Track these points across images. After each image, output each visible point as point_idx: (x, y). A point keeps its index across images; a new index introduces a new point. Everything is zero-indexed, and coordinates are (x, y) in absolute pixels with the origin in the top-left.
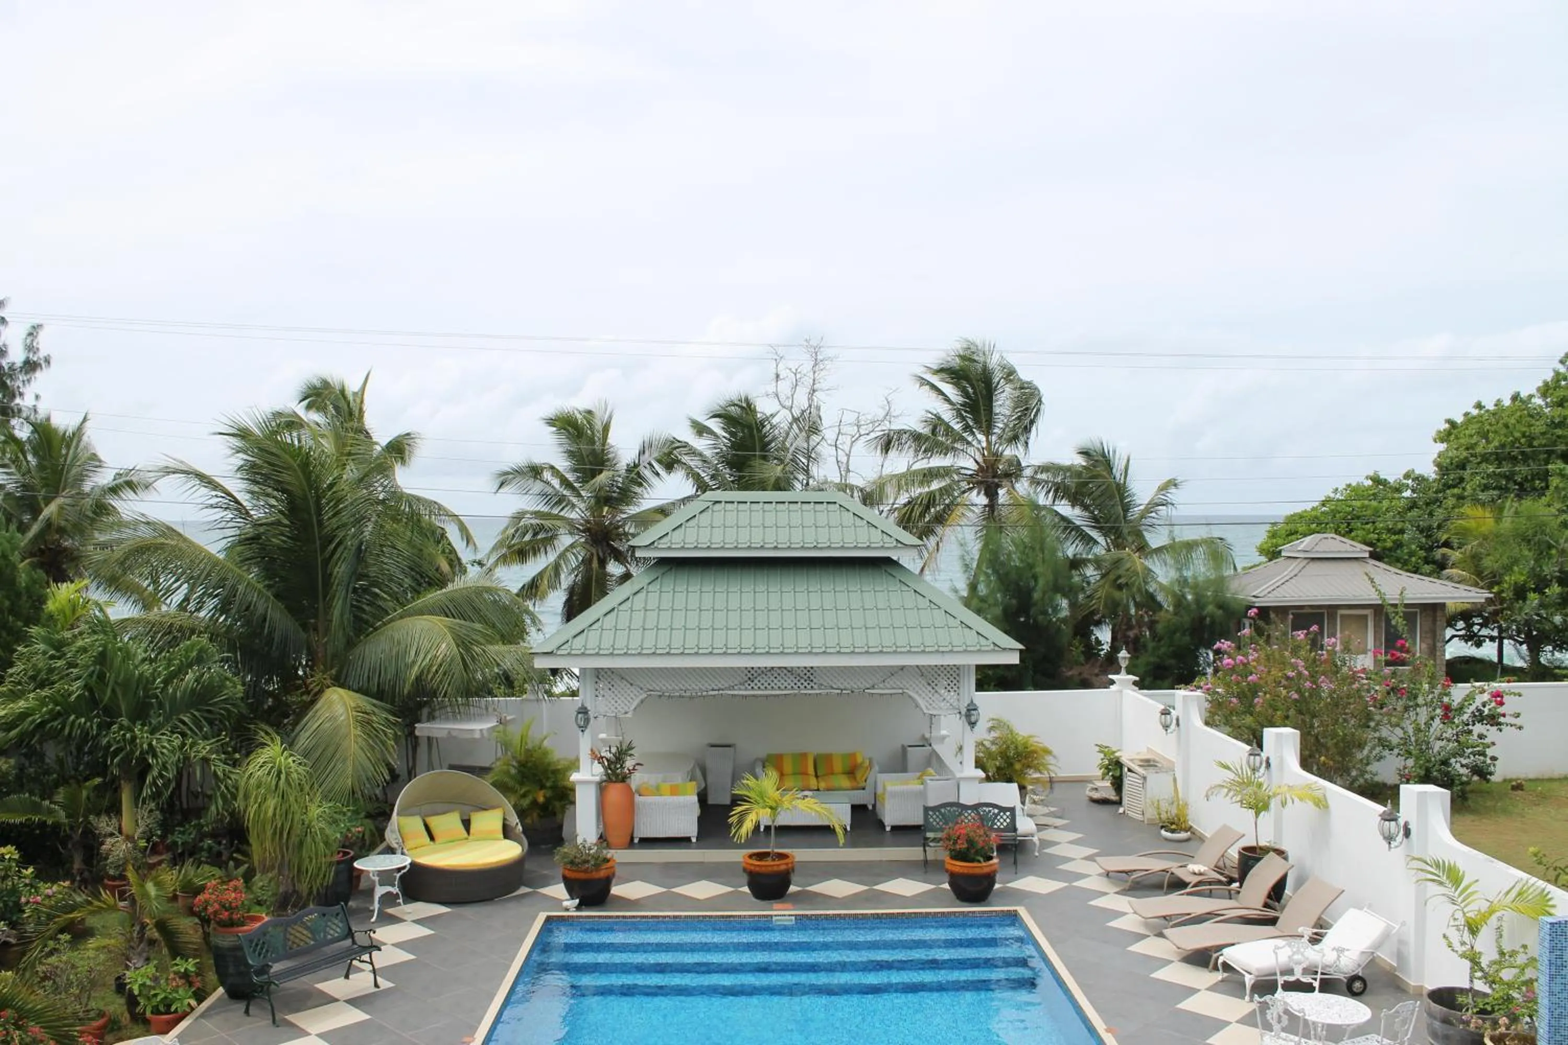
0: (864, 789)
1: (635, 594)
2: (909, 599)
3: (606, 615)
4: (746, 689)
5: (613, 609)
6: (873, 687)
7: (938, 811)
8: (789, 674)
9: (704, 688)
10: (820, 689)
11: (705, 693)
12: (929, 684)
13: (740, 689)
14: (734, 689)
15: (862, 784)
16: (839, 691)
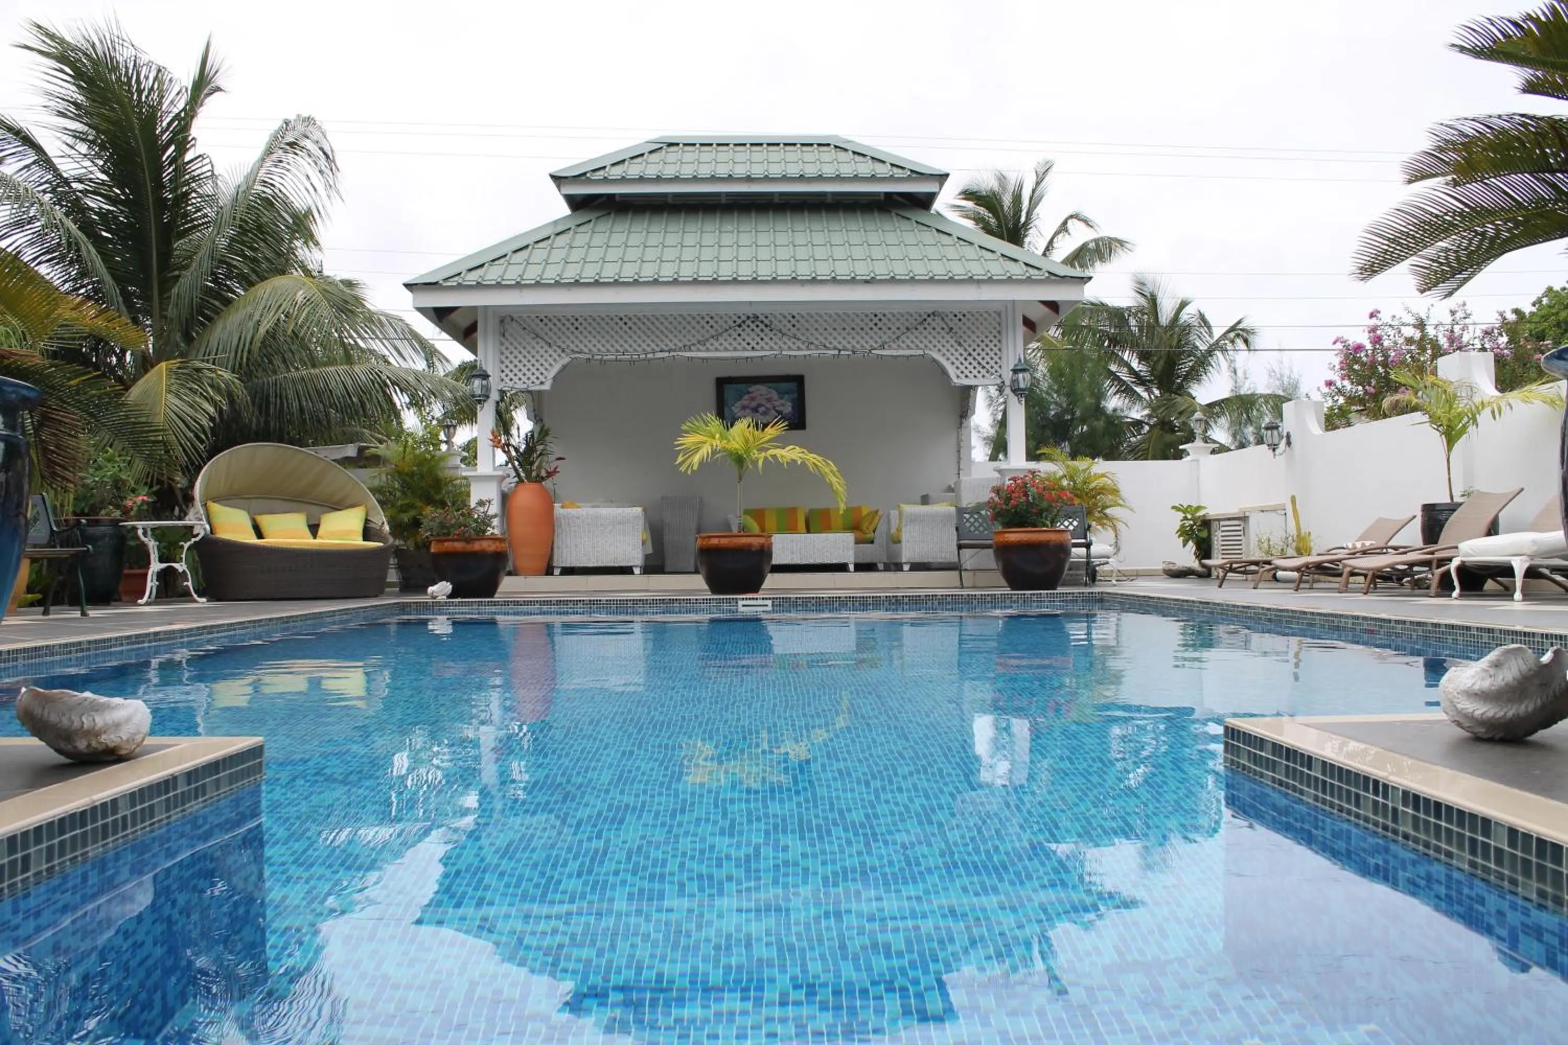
0: (872, 542)
1: (558, 234)
2: (929, 237)
3: (515, 252)
4: (708, 350)
5: (527, 246)
6: (882, 347)
7: (978, 513)
8: (767, 330)
9: (649, 350)
10: (808, 348)
11: (649, 356)
12: (960, 344)
13: (699, 350)
14: (690, 350)
15: (870, 535)
16: (836, 352)
